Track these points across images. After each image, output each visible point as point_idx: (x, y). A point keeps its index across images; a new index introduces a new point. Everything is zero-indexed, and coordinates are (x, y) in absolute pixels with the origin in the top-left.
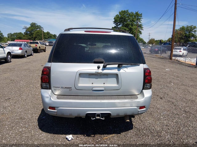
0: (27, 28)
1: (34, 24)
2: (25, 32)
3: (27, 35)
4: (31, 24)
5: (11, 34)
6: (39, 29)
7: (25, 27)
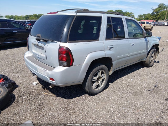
0: (154, 9)
1: (162, 4)
2: (152, 13)
3: (153, 16)
4: (159, 5)
5: (141, 15)
6: (165, 10)
7: (152, 9)
